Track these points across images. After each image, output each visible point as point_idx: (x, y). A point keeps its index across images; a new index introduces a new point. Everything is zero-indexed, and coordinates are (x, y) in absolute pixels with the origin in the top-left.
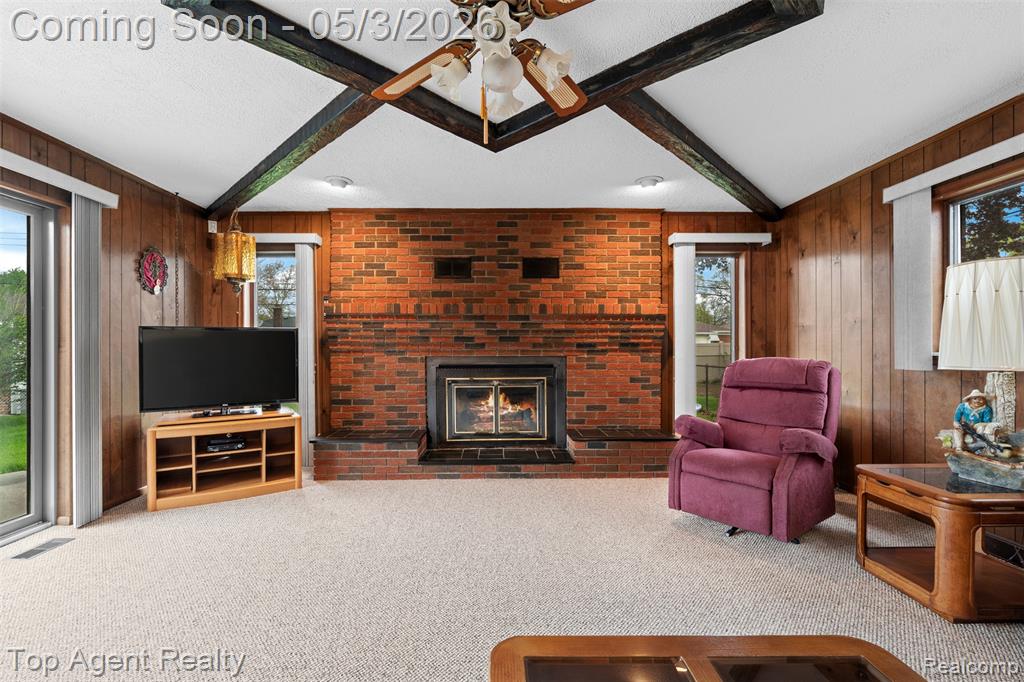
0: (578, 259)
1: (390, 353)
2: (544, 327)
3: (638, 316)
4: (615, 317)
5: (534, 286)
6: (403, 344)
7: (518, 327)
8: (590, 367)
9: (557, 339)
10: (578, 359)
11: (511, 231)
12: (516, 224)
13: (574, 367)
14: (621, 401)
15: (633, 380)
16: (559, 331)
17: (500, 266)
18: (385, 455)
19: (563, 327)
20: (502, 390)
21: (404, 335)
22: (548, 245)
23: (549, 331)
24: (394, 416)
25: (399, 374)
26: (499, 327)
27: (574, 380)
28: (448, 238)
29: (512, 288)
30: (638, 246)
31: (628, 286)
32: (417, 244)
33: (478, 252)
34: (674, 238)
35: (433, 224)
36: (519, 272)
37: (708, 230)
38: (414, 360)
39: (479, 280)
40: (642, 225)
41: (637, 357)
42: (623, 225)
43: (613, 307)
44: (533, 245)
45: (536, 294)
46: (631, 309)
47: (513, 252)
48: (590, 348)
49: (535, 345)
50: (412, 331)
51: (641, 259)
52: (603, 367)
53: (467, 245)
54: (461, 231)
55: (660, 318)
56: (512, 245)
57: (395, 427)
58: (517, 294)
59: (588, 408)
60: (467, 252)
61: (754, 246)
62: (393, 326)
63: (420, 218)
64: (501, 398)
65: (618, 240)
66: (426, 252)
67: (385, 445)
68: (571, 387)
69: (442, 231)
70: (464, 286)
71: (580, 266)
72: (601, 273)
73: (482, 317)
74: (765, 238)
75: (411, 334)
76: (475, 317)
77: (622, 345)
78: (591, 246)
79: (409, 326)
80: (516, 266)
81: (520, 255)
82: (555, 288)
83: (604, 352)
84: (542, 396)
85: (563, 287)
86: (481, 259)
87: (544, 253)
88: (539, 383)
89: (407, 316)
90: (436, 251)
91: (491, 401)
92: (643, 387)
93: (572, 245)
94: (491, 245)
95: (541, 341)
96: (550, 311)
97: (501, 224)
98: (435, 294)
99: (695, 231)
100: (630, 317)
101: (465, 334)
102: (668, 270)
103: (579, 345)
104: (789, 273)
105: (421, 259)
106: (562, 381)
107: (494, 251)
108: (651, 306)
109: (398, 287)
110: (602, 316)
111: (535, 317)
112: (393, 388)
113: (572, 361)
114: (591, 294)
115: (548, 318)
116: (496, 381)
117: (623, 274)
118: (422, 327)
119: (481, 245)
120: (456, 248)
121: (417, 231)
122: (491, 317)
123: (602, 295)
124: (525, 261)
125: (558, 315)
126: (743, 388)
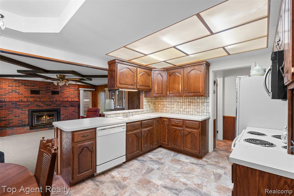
0: (63, 91)
1: (18, 109)
2: (56, 103)
3: (74, 101)
4: (70, 101)
5: (54, 96)
6: (22, 107)
7: (51, 103)
8: (65, 110)
9: (59, 105)
10: (63, 109)
11: (49, 86)
12: (50, 85)
13: (62, 110)
14: (71, 115)
15: (73, 112)
16: (60, 104)
17: (46, 92)
18: (21, 129)
19: (60, 103)
20: (47, 115)
21: (23, 105)
22: (57, 89)
23: (57, 104)
24: (20, 122)
25: (21, 113)
26: (47, 103)
27: (62, 112)
28: (34, 86)
29: (49, 96)
30: (74, 90)
31: (72, 96)
32: (26, 87)
33: (41, 89)
34: (80, 89)
35: (30, 83)
36: (51, 93)
37: (86, 88)
38: (26, 110)
39: (41, 95)
40: (75, 86)
41: (74, 108)
42: (71, 86)
43: (70, 100)
44: (54, 89)
45: (54, 97)
46: (73, 100)
47: (50, 89)
48: (65, 107)
49: (54, 106)
50: (25, 104)
51: (74, 92)
52: (68, 110)
53: (39, 88)
54: (37, 85)
55: (78, 101)
56: (49, 88)
57: (20, 124)
58: (50, 97)
59: (65, 117)
60: (39, 89)
61: (93, 91)
62: (20, 104)
63: (26, 82)
64: (47, 116)
65: (70, 88)
66: (28, 88)
67: (21, 127)
68: (61, 113)
69: (32, 85)
70: (38, 95)
71: (63, 93)
72: (67, 94)
73: (43, 102)
74: (94, 90)
75: (25, 105)
76: (41, 102)
77: (71, 106)
78: (65, 89)
79: (24, 104)
80: (50, 92)
81: (51, 90)
82: (58, 96)
83: (68, 107)
84: (55, 116)
85: (60, 96)
86: (41, 90)
87: (56, 90)
88: (55, 113)
89: (24, 102)
90: (30, 89)
91: (44, 117)
92: (75, 113)
93: (62, 89)
94: (45, 88)
95: (56, 106)
96: (58, 101)
97: (46, 84)
98: (31, 97)
99: (84, 88)
100: (73, 101)
101: (38, 105)
102: (79, 94)
103: (63, 106)
104: (97, 95)
105: (27, 90)
106: (60, 112)
107: (45, 89)
108: (76, 100)
109: (20, 95)
110: (68, 101)
111: (55, 101)
112: (19, 116)
113: (62, 109)
114: (65, 97)
115: (58, 102)
116: (45, 113)
117: (71, 94)
118: (28, 104)
119: (42, 88)
120: (36, 88)
121: (26, 84)
122: (45, 102)
123: (67, 98)
124: (52, 91)
125: (59, 101)
126: (89, 112)
